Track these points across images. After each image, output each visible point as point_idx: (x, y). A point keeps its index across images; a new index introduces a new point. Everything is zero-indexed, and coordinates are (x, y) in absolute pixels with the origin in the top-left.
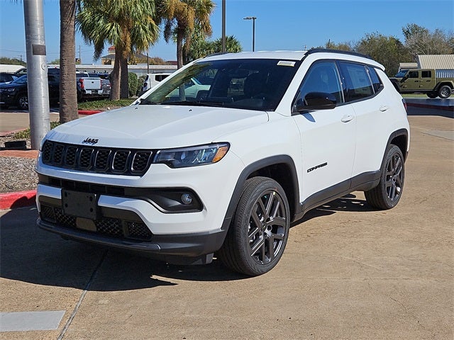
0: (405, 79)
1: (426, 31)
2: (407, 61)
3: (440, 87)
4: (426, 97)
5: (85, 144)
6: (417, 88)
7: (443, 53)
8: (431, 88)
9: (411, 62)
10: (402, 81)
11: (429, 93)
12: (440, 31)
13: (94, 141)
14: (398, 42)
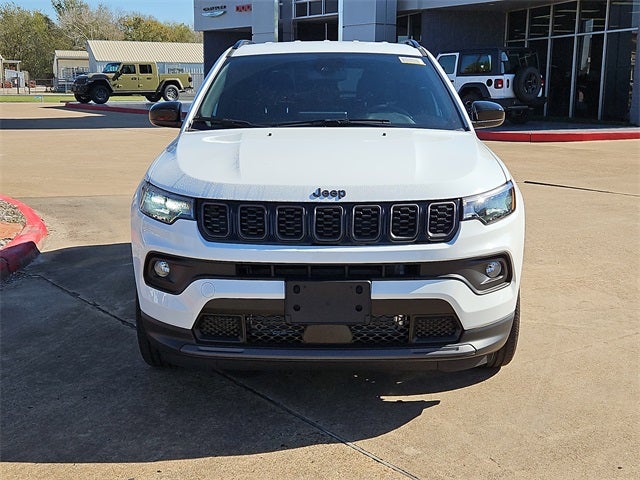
0: (118, 75)
1: (86, 7)
2: (65, 49)
3: (165, 87)
4: (144, 100)
5: (318, 200)
6: (135, 89)
7: (113, 38)
8: (154, 88)
9: (71, 49)
10: (114, 79)
11: (149, 96)
12: (105, 8)
13: (342, 194)
14: (47, 19)
